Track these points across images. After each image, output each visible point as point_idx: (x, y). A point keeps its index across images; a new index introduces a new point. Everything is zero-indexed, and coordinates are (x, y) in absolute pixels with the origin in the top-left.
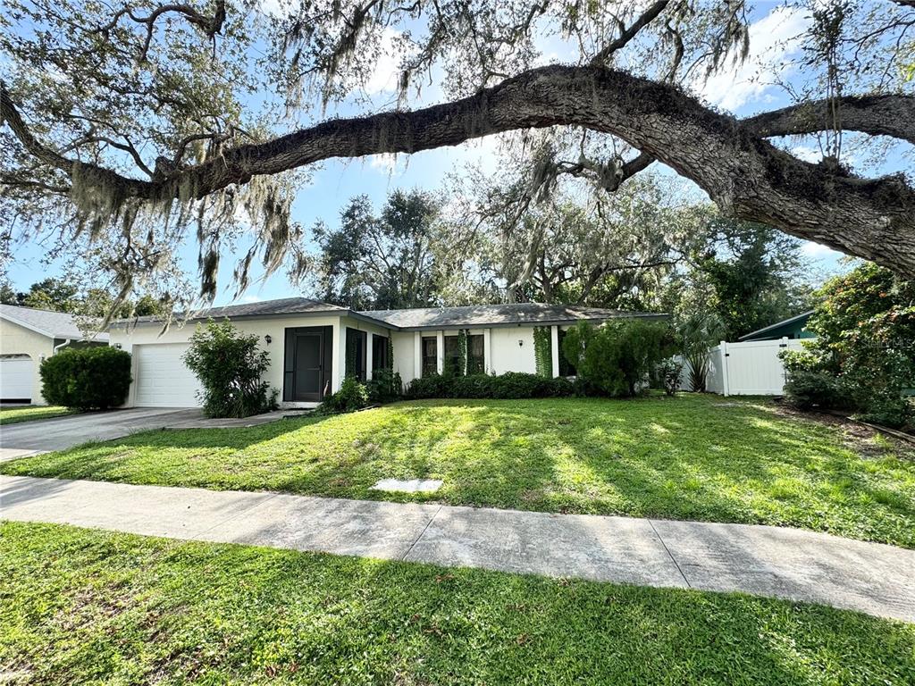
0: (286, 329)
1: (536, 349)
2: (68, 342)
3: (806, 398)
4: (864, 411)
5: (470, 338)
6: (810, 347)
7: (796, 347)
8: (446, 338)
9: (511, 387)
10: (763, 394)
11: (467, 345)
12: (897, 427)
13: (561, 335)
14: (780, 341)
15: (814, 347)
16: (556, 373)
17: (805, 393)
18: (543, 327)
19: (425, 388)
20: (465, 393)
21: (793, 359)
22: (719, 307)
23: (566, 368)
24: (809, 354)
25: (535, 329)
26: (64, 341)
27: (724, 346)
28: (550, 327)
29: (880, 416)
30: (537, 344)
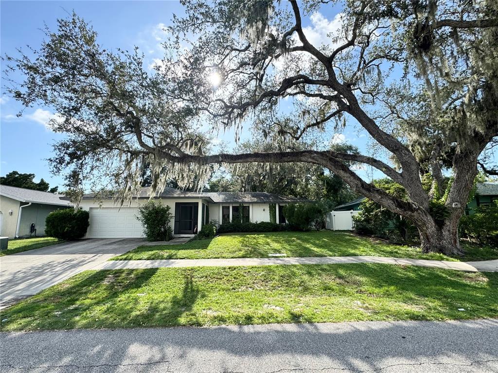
0: (176, 203)
1: (270, 212)
2: (30, 204)
3: (360, 231)
4: (375, 234)
5: (244, 207)
6: (360, 214)
7: (356, 213)
8: (233, 207)
9: (264, 227)
10: (346, 229)
11: (242, 211)
12: (383, 238)
13: (280, 208)
14: (350, 211)
15: (361, 214)
16: (278, 222)
17: (360, 229)
18: (272, 204)
19: (228, 228)
20: (245, 230)
21: (356, 218)
22: (326, 195)
23: (282, 219)
24: (360, 217)
25: (270, 205)
26: (28, 203)
27: (333, 213)
28: (275, 204)
29: (379, 235)
30: (270, 210)
